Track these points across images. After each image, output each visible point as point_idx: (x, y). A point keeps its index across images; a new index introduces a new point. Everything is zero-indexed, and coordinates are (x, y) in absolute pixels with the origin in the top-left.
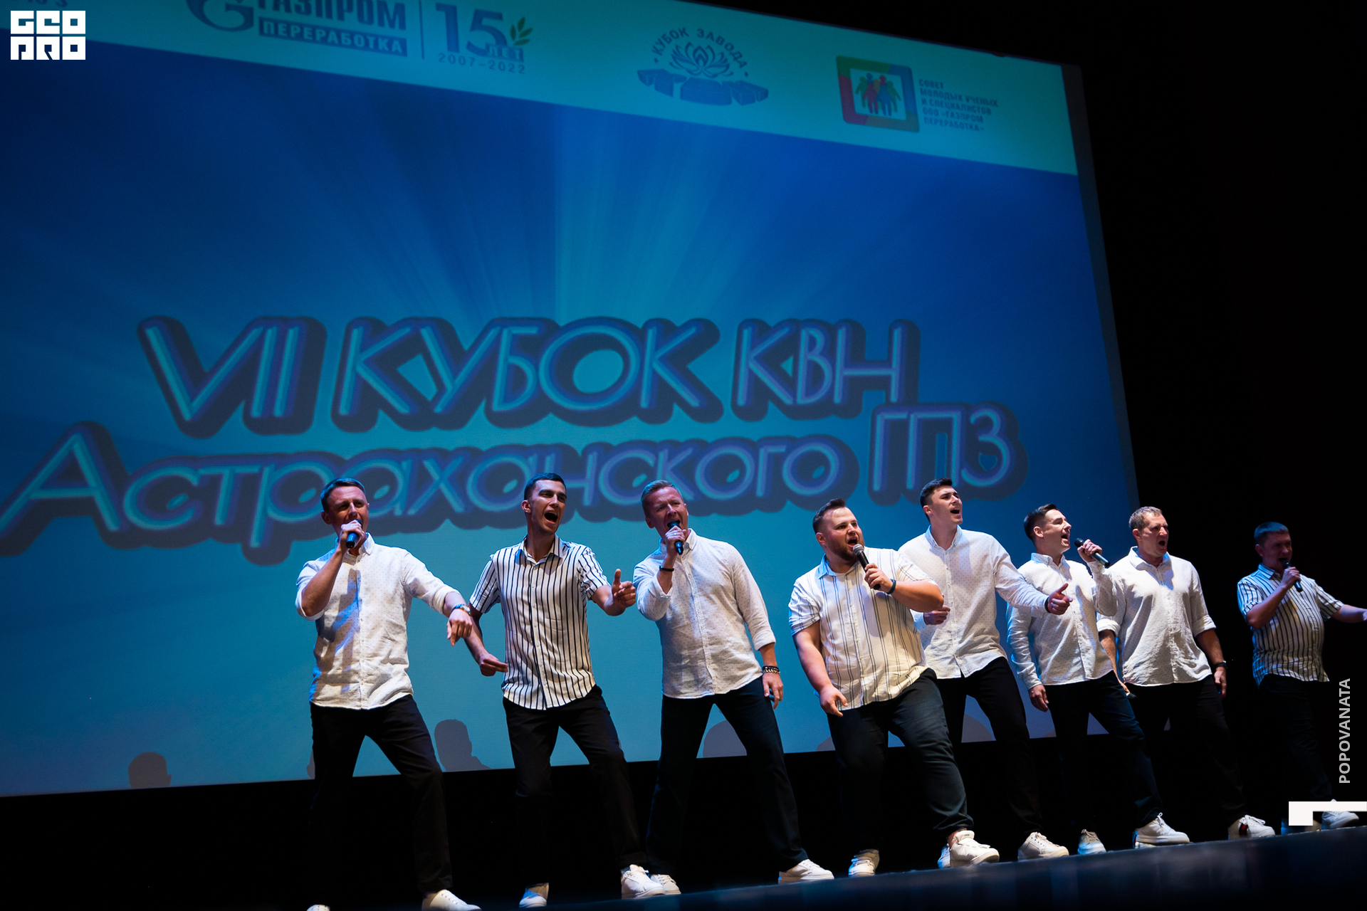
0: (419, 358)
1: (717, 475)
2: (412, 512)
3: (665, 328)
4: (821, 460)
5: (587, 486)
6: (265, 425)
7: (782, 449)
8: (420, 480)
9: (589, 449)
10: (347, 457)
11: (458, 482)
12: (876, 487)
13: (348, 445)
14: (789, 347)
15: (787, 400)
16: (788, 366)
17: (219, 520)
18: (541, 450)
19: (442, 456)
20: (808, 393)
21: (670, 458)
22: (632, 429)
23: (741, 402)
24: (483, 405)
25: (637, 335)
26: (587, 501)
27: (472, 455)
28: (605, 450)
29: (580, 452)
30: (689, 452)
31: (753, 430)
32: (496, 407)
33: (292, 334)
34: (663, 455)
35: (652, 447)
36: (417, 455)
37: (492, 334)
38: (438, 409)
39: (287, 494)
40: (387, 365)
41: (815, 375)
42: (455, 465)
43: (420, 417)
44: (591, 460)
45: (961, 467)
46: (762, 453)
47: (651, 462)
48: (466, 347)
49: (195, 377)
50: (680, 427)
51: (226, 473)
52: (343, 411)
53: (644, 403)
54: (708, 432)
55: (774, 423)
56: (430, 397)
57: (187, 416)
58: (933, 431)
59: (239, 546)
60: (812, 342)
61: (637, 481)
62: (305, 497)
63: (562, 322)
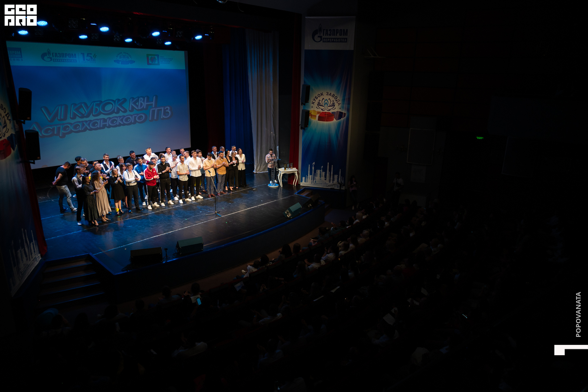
0: (82, 108)
1: (126, 120)
2: (82, 129)
3: (119, 100)
4: (142, 116)
5: (107, 124)
6: (61, 120)
8: (83, 125)
9: (107, 118)
10: (73, 123)
11: (89, 125)
12: (150, 119)
13: (72, 121)
14: (138, 101)
15: (137, 108)
16: (137, 104)
17: (55, 133)
18: (101, 119)
19: (86, 121)
20: (140, 107)
21: (119, 118)
22: (114, 115)
23: (130, 109)
24: (92, 114)
25: (114, 101)
26: (107, 125)
27: (91, 121)
28: (110, 118)
30: (122, 117)
31: (132, 113)
32: (94, 114)
33: (63, 107)
34: (118, 118)
35: (117, 117)
36: (82, 121)
37: (93, 103)
38: (85, 115)
39: (65, 129)
40: (77, 110)
41: (141, 104)
42: (88, 122)
43: (83, 116)
44: (108, 120)
45: (163, 115)
46: (133, 116)
47: (116, 119)
48: (89, 106)
49: (49, 114)
50: (121, 114)
51: (56, 127)
52: (71, 117)
53: (115, 111)
54: (125, 114)
55: (135, 112)
56: (84, 114)
57: (49, 120)
58: (159, 111)
59: (58, 136)
60: (141, 100)
61: (115, 122)
62: (67, 129)
63: (103, 101)
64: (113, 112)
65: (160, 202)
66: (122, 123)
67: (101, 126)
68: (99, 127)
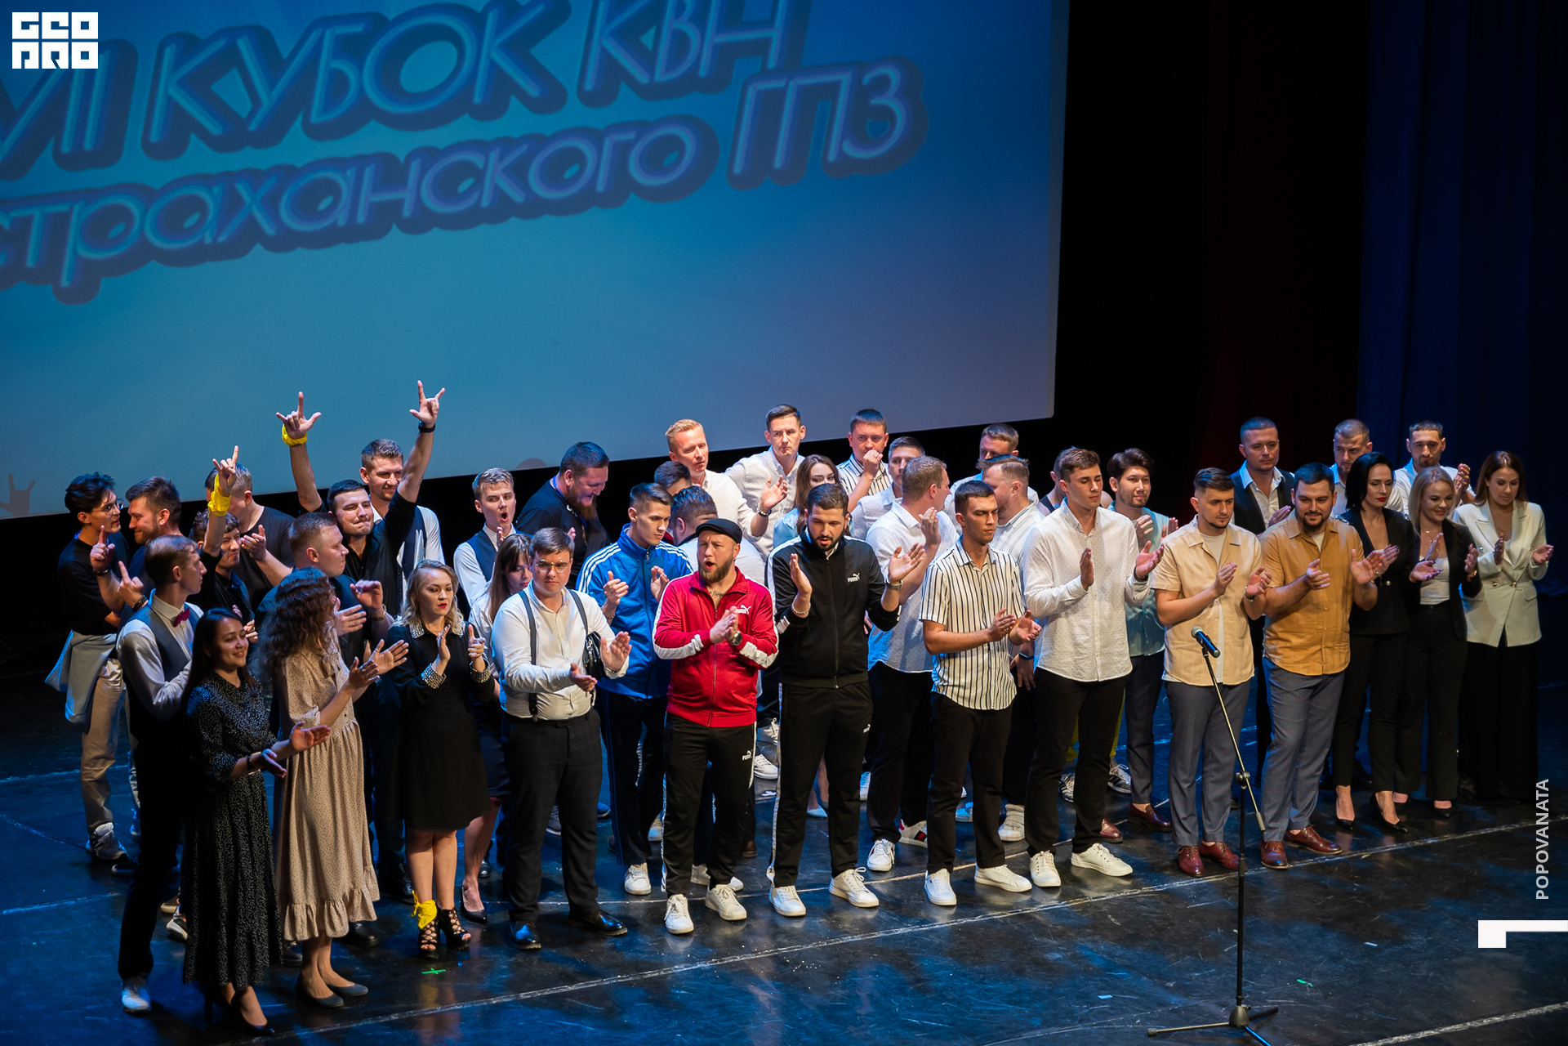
0: (235, 72)
1: (553, 172)
2: (222, 239)
3: (509, 9)
4: (676, 144)
5: (407, 196)
6: (78, 161)
7: (631, 136)
8: (232, 203)
9: (411, 156)
10: (157, 187)
11: (271, 204)
12: (737, 170)
13: (157, 174)
14: (652, 15)
15: (643, 79)
16: (648, 38)
17: (30, 263)
18: (361, 161)
19: (254, 177)
20: (669, 68)
21: (502, 157)
22: (464, 128)
23: (588, 85)
24: (300, 119)
25: (476, 20)
26: (406, 213)
27: (287, 173)
28: (429, 155)
29: (402, 158)
30: (524, 148)
31: (599, 118)
32: (314, 118)
34: (494, 156)
35: (481, 146)
36: (228, 178)
37: (314, 35)
38: (253, 127)
39: (97, 230)
40: (200, 83)
41: (680, 45)
42: (268, 185)
43: (235, 136)
44: (414, 167)
45: (843, 138)
46: (607, 144)
47: (478, 161)
48: (285, 54)
50: (517, 121)
51: (37, 214)
52: (154, 137)
53: (477, 100)
54: (546, 124)
55: (627, 106)
56: (244, 115)
58: (815, 99)
59: (50, 287)
60: (681, 7)
61: (463, 187)
62: (114, 232)
63: (390, 13)
64: (454, 105)
65: (771, 876)
66: (517, 197)
67: (360, 219)
68: (342, 222)
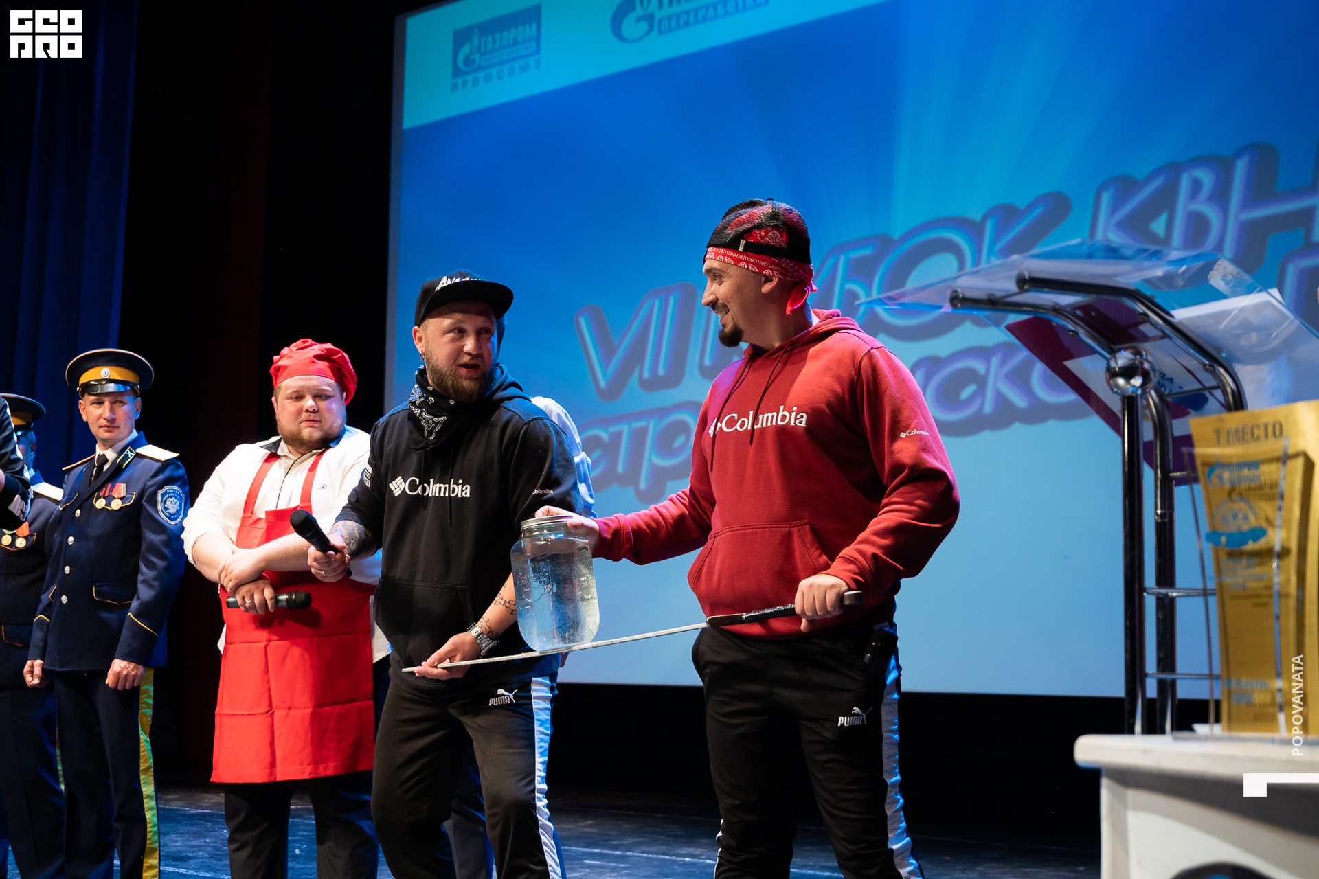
3: (1006, 214)
6: (654, 384)
14: (1164, 200)
17: (620, 468)
21: (1003, 362)
22: (966, 335)
25: (973, 229)
28: (933, 364)
33: (672, 301)
34: (995, 361)
35: (983, 353)
41: (1198, 227)
47: (980, 367)
51: (625, 428)
52: (706, 362)
59: (631, 490)
60: (1196, 186)
61: (966, 393)
63: (896, 235)
66: (1020, 401)
